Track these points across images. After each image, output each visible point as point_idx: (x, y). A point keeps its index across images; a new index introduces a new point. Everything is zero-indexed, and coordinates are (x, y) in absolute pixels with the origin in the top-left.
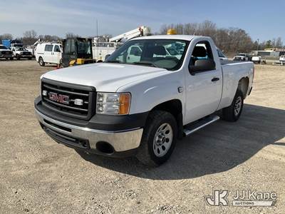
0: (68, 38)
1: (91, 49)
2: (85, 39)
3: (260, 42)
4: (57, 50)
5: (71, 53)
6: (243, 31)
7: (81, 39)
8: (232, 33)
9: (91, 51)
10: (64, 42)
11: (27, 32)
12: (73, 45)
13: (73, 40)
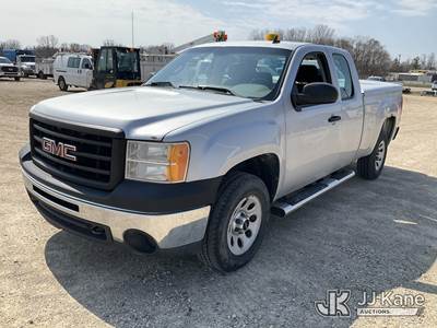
0: (102, 48)
1: (139, 65)
2: (129, 49)
3: (402, 60)
4: (87, 66)
5: (108, 71)
6: (376, 42)
7: (123, 50)
8: (359, 44)
9: (139, 69)
10: (96, 53)
11: (42, 38)
12: (111, 59)
13: (110, 51)
